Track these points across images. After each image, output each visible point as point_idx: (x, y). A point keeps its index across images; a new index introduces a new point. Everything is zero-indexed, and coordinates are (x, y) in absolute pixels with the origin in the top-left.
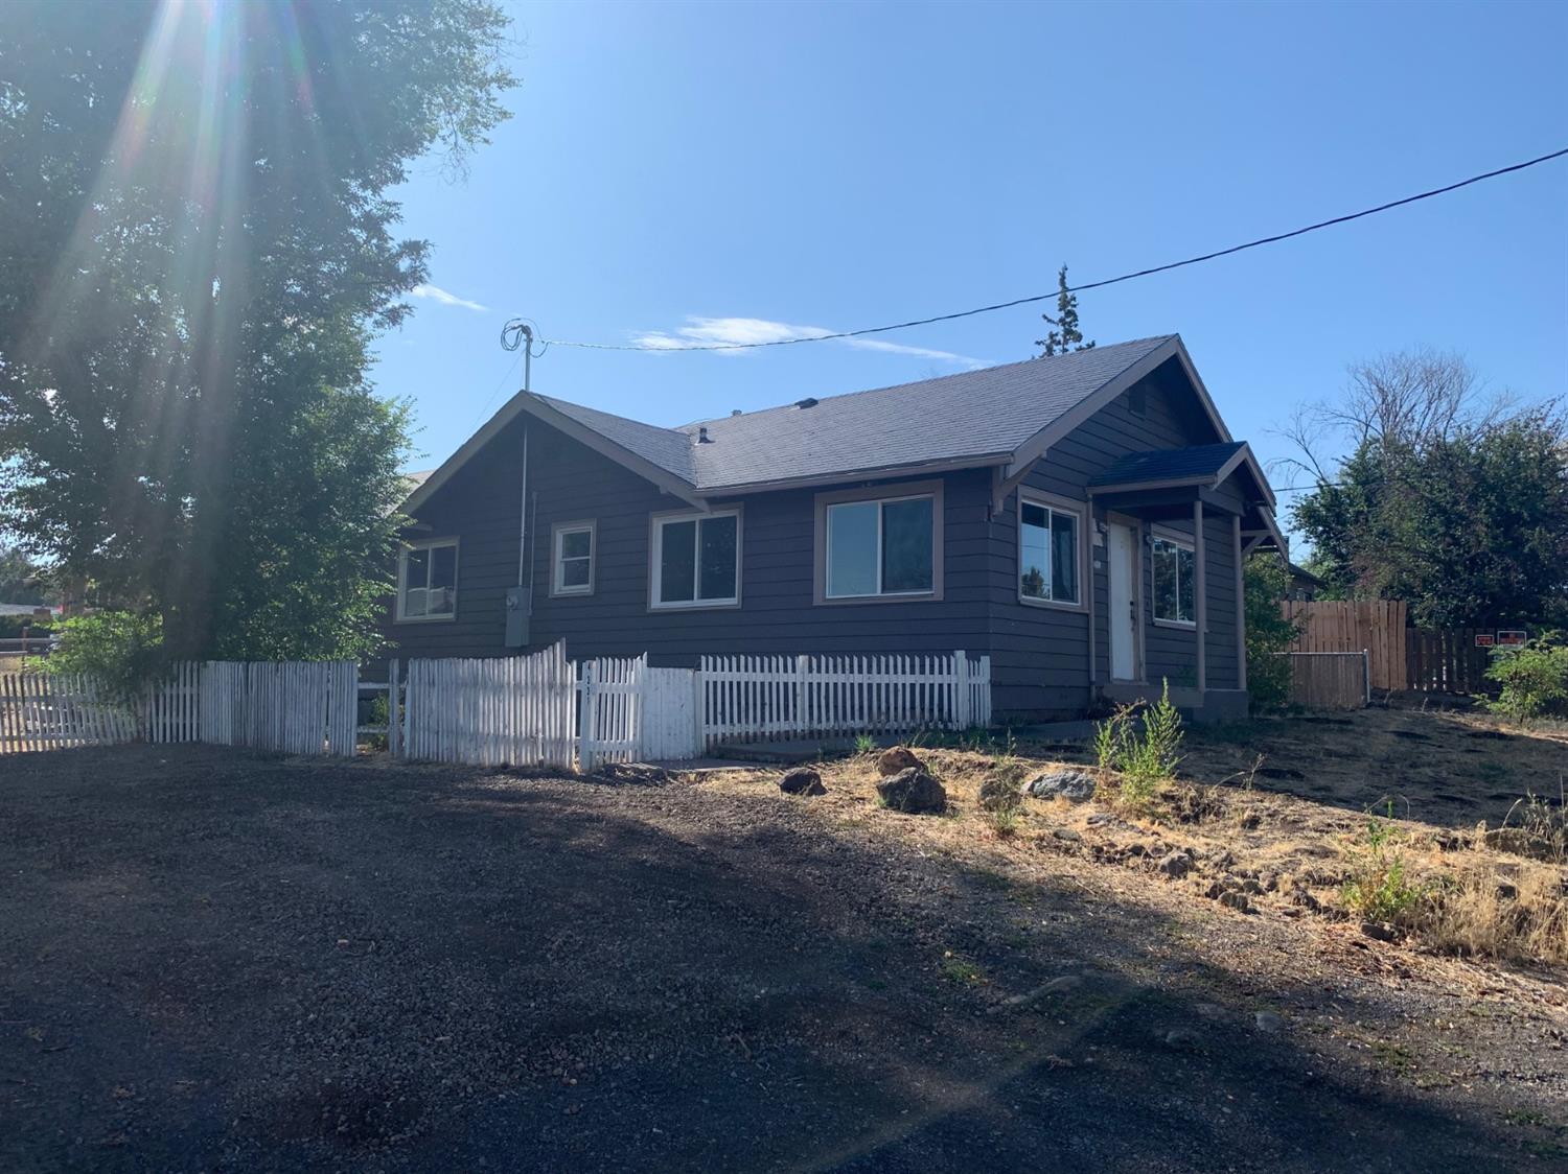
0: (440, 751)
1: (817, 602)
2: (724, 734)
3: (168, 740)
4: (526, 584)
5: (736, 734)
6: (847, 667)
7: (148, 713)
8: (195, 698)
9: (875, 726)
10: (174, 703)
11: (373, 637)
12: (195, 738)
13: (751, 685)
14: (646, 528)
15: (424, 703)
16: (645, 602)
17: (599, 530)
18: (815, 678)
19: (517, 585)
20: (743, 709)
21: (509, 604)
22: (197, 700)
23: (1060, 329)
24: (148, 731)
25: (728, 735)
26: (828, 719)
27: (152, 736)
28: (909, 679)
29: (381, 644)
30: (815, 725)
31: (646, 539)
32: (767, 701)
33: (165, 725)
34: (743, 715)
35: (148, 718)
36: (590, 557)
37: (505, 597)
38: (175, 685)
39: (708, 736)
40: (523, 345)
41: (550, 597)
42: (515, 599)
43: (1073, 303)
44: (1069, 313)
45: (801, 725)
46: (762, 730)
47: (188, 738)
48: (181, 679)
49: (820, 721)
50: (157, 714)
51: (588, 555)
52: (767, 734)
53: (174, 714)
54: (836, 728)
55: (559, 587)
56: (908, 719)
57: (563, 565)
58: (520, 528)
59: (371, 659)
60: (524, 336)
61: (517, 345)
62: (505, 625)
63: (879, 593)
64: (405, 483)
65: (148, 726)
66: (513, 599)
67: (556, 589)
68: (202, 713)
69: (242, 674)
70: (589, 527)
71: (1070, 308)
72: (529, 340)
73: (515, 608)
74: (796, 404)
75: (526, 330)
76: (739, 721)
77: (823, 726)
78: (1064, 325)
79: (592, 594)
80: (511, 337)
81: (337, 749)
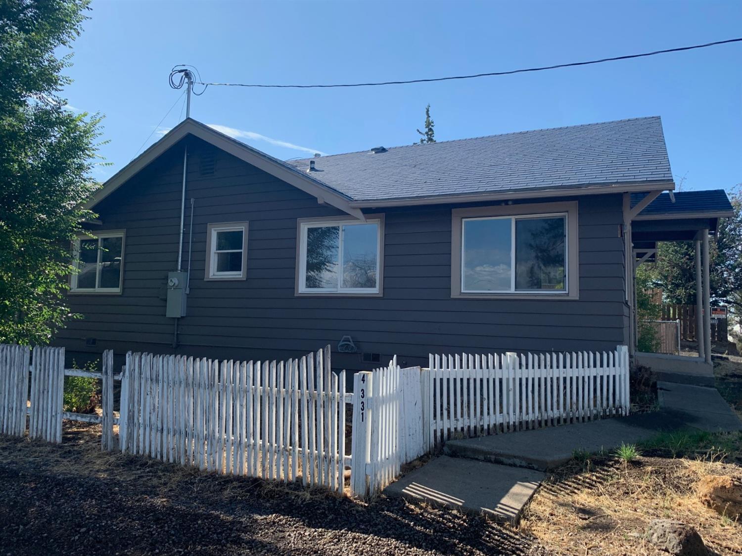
0: (165, 451)
1: (454, 294)
2: (449, 430)
4: (184, 268)
5: (459, 429)
6: (548, 363)
9: (568, 414)
11: (61, 310)
13: (472, 382)
14: (295, 229)
15: (145, 399)
16: (293, 287)
17: (250, 231)
18: (524, 373)
19: (177, 270)
20: (465, 404)
21: (171, 284)
23: (425, 137)
25: (452, 430)
26: (533, 412)
28: (593, 372)
29: (66, 315)
30: (525, 418)
31: (294, 239)
32: (485, 396)
34: (465, 409)
36: (242, 251)
37: (166, 278)
39: (435, 431)
40: (185, 86)
41: (205, 280)
42: (175, 281)
43: (432, 124)
44: (430, 130)
45: (513, 419)
46: (481, 424)
49: (527, 413)
51: (241, 249)
52: (486, 427)
54: (540, 419)
55: (213, 272)
56: (592, 408)
57: (216, 255)
58: (180, 225)
59: (59, 328)
60: (186, 80)
61: (181, 85)
62: (166, 300)
63: (512, 290)
64: (89, 184)
66: (174, 280)
67: (211, 274)
70: (242, 227)
71: (430, 127)
72: (191, 83)
73: (176, 288)
74: (372, 150)
75: (187, 74)
76: (462, 416)
77: (531, 417)
78: (428, 135)
79: (245, 279)
80: (177, 78)
81: (39, 433)
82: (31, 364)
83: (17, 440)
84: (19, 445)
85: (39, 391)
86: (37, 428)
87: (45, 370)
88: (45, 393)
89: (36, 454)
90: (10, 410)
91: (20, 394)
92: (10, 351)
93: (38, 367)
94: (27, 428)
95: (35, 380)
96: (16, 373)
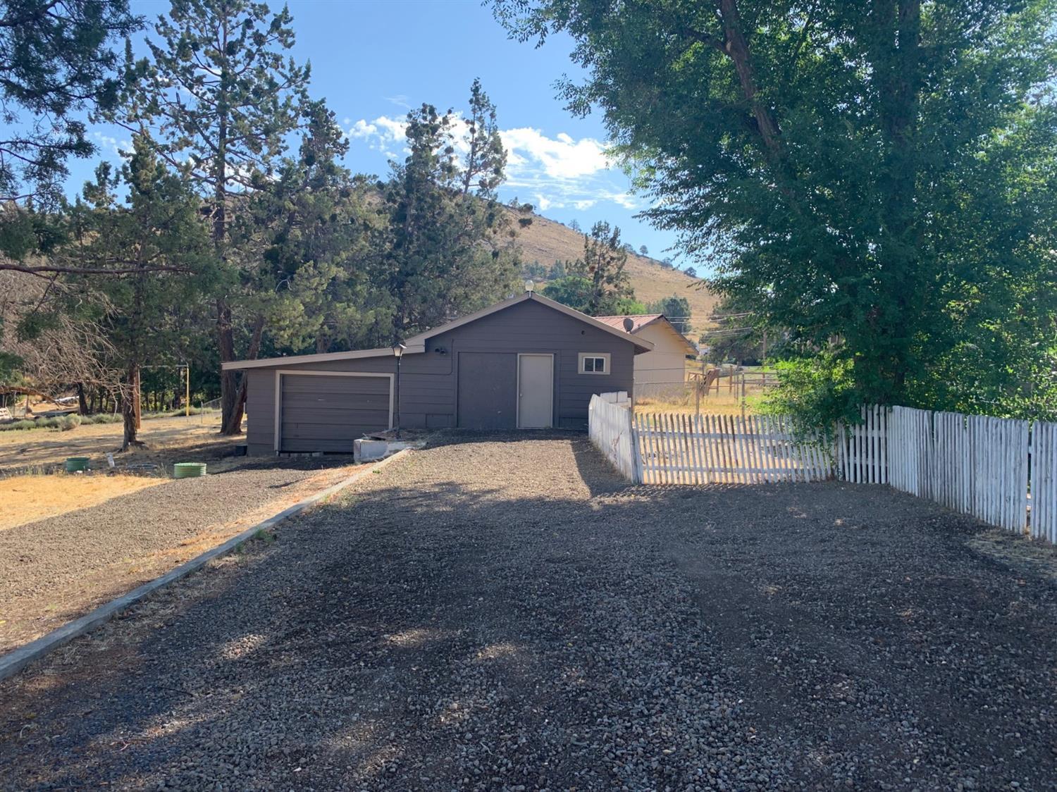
3: (858, 481)
7: (840, 452)
8: (883, 441)
10: (864, 445)
12: (883, 482)
22: (884, 443)
24: (841, 470)
27: (844, 476)
33: (855, 465)
35: (840, 457)
38: (864, 427)
47: (877, 481)
48: (870, 423)
50: (849, 455)
53: (864, 455)
65: (840, 467)
68: (890, 457)
69: (927, 424)
81: (1042, 532)
82: (1030, 443)
83: (1014, 536)
84: (1016, 542)
85: (1041, 479)
86: (1040, 525)
87: (1047, 451)
88: (1049, 480)
89: (1036, 555)
90: (1008, 499)
91: (1018, 481)
92: (1006, 427)
93: (1039, 447)
94: (1028, 524)
95: (1036, 464)
96: (1013, 454)
